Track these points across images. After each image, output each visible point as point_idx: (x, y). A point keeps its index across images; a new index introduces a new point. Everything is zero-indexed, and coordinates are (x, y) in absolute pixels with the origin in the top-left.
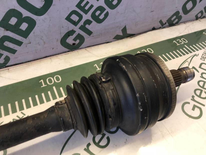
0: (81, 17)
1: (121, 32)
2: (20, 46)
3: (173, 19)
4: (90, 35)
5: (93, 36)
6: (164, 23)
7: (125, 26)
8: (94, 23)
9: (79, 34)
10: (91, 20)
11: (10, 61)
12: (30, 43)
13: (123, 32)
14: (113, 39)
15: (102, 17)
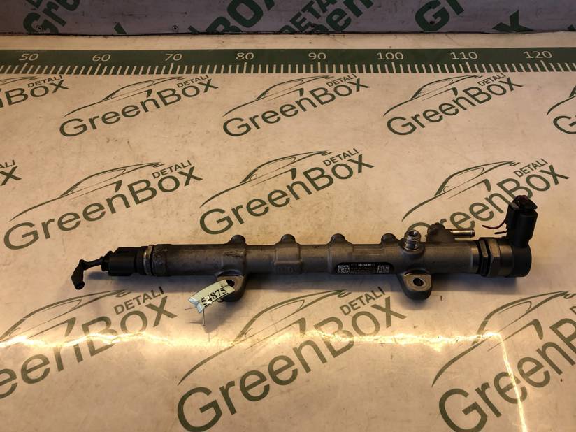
1: (509, 19)
2: (368, 7)
4: (458, 14)
5: (462, 17)
7: (518, 12)
9: (444, 8)
11: (349, 26)
12: (380, 7)
13: (511, 21)
14: (494, 28)
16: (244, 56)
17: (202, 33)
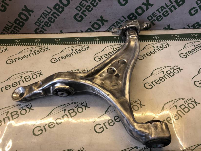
0: (152, 18)
1: (167, 26)
3: (195, 25)
4: (154, 25)
6: (190, 26)
7: (169, 25)
8: (156, 21)
10: (156, 19)
14: (163, 29)
15: (160, 19)
16: (97, 39)
17: (84, 32)
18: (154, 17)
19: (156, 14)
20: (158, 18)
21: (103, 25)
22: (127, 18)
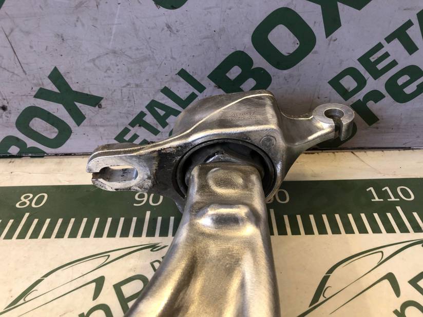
4: (370, 125)
5: (376, 128)
8: (388, 99)
16: (31, 201)
18: (376, 74)
19: (386, 55)
20: (401, 81)
21: (79, 124)
22: (213, 84)
